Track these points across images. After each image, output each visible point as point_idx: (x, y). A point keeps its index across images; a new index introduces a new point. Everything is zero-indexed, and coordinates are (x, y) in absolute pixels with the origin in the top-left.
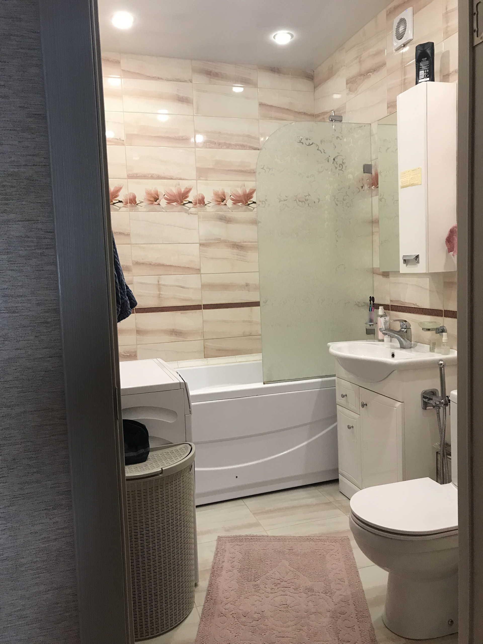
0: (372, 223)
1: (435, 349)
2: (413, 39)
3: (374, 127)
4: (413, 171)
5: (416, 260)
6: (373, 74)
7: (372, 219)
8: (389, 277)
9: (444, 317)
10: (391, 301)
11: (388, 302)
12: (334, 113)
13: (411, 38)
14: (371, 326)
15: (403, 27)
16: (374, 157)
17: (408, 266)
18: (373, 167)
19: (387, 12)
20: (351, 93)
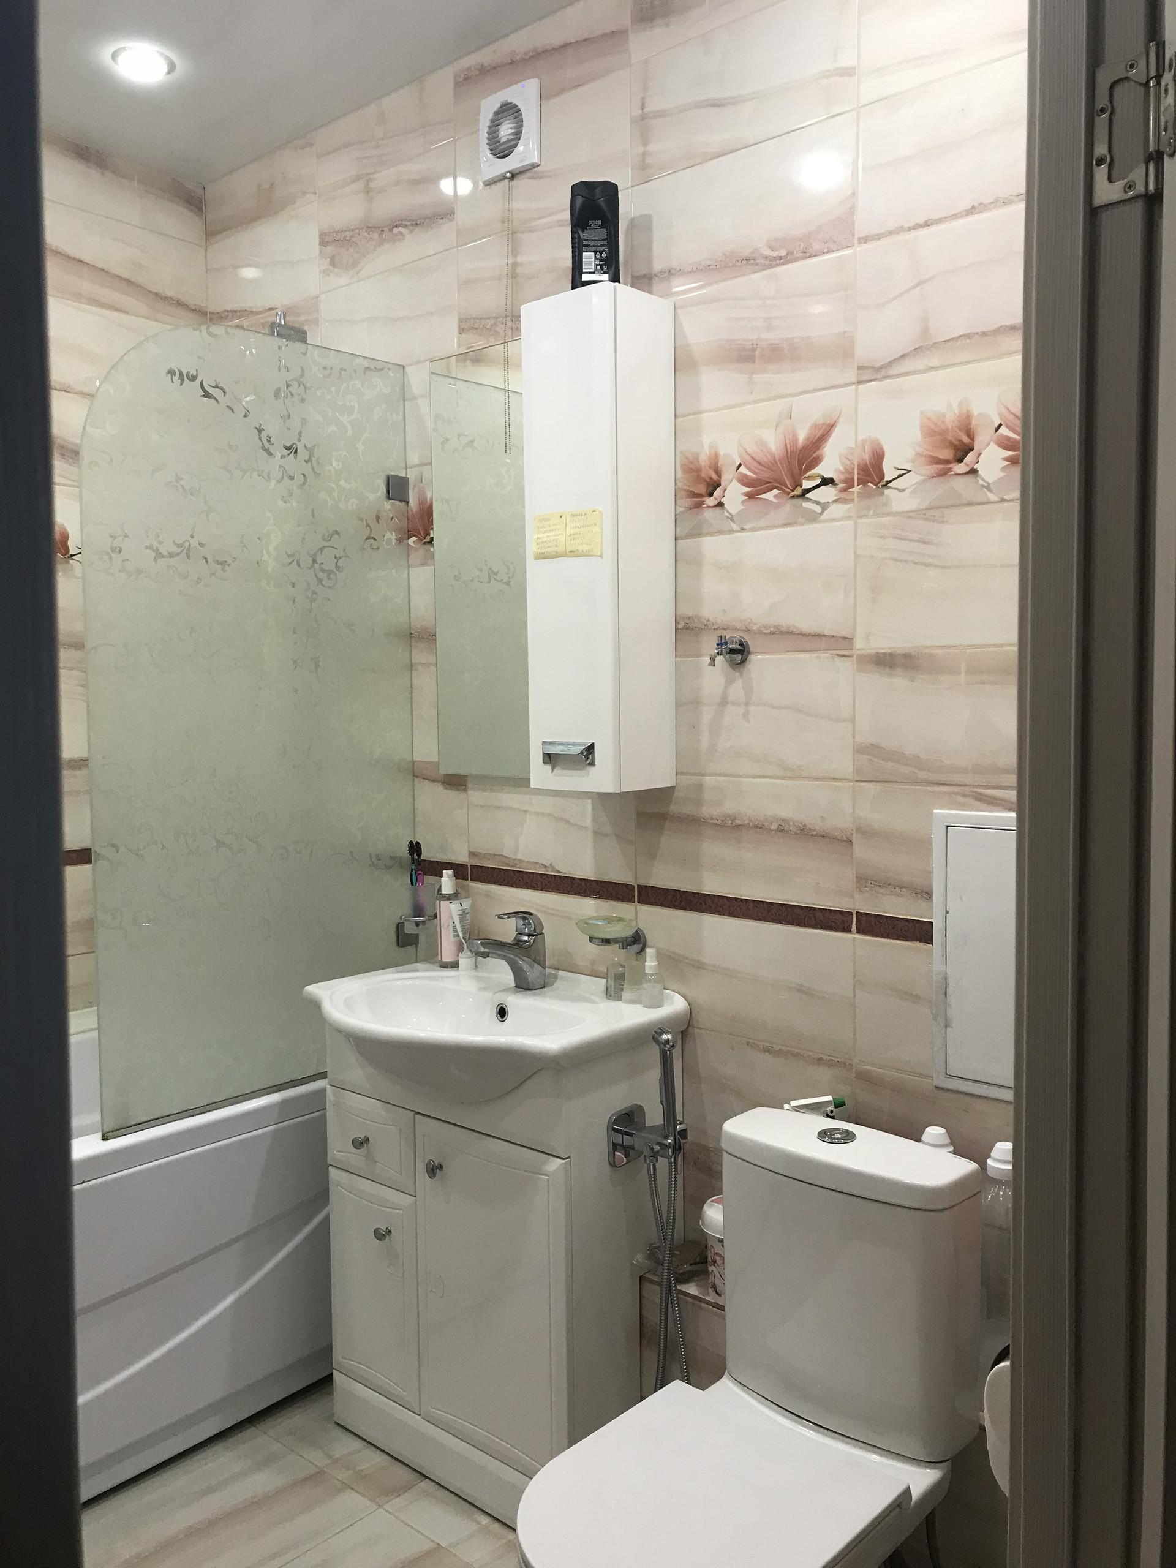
0: (411, 638)
1: (622, 990)
2: (539, 165)
3: (417, 378)
4: (573, 515)
5: (588, 758)
6: (411, 232)
7: (410, 628)
8: (465, 790)
9: (638, 902)
10: (472, 854)
11: (462, 857)
12: (284, 318)
13: (536, 160)
14: (420, 927)
15: (511, 126)
16: (414, 458)
17: (557, 771)
18: (411, 486)
19: (456, 76)
20: (336, 270)
